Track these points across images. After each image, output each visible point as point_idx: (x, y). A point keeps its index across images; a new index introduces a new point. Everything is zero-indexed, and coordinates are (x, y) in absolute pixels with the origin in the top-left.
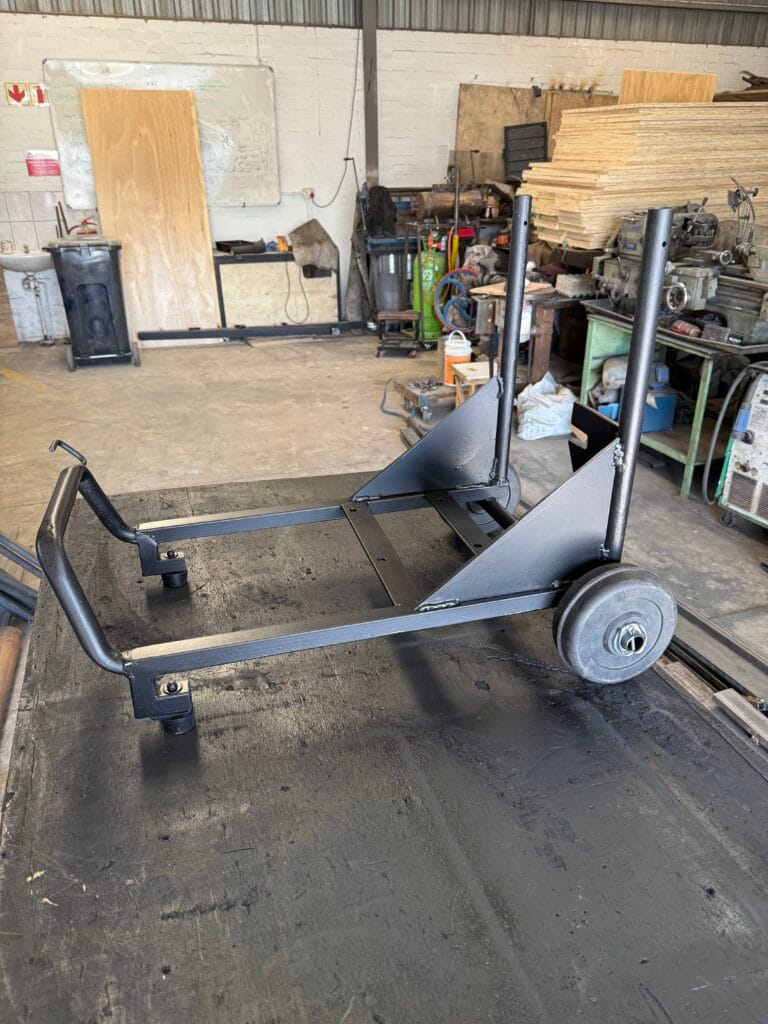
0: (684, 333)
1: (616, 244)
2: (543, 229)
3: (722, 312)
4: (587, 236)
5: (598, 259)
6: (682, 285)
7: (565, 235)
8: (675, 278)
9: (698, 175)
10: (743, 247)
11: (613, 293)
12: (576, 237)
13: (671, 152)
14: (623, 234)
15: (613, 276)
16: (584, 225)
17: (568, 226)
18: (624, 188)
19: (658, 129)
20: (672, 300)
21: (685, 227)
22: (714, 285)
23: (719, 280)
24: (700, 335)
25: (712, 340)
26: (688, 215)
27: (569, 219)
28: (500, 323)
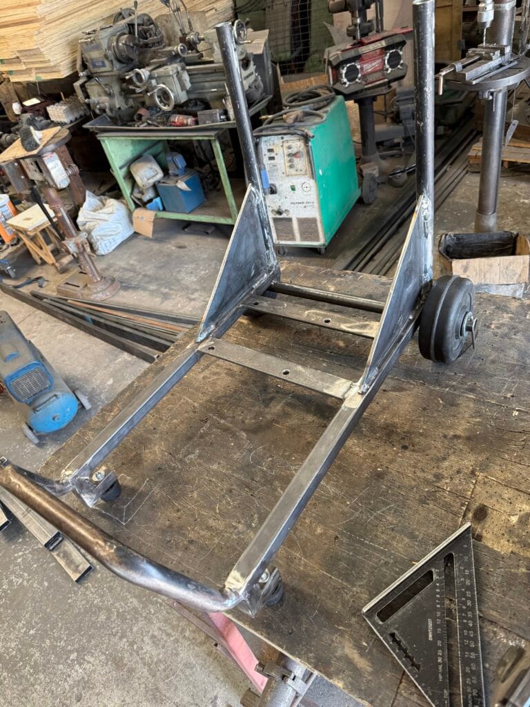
0: (183, 125)
1: (84, 66)
2: (10, 72)
3: (200, 97)
4: (55, 66)
5: (77, 84)
6: (162, 85)
7: (34, 71)
8: (154, 82)
10: (191, 37)
11: (107, 110)
12: (45, 70)
14: (87, 56)
15: (100, 95)
16: (47, 57)
17: (32, 63)
18: (62, 12)
20: (161, 102)
21: (131, 33)
22: (186, 77)
23: (188, 71)
24: (197, 123)
25: (209, 124)
26: (127, 20)
27: (30, 56)
28: (35, 176)
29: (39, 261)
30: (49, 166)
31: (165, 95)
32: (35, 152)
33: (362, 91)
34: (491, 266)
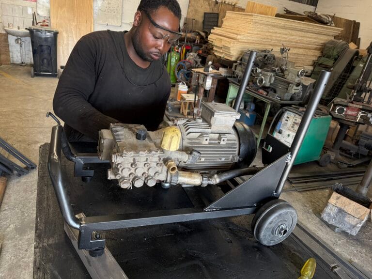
0: (261, 93)
1: (241, 60)
2: (216, 51)
3: (274, 88)
4: (231, 55)
5: (235, 64)
6: (263, 77)
7: (224, 54)
8: (260, 75)
9: (270, 41)
10: (284, 67)
11: (239, 77)
12: (228, 55)
13: (262, 32)
14: (244, 57)
15: (239, 71)
16: (231, 52)
17: (225, 51)
18: (246, 41)
19: (258, 23)
20: (259, 82)
21: (264, 57)
22: (273, 79)
23: (275, 77)
24: (267, 95)
25: (271, 97)
26: (266, 53)
27: (226, 49)
28: (201, 82)
29: (181, 113)
30: (208, 80)
31: (261, 81)
32: (206, 73)
33: (342, 119)
34: (350, 204)
